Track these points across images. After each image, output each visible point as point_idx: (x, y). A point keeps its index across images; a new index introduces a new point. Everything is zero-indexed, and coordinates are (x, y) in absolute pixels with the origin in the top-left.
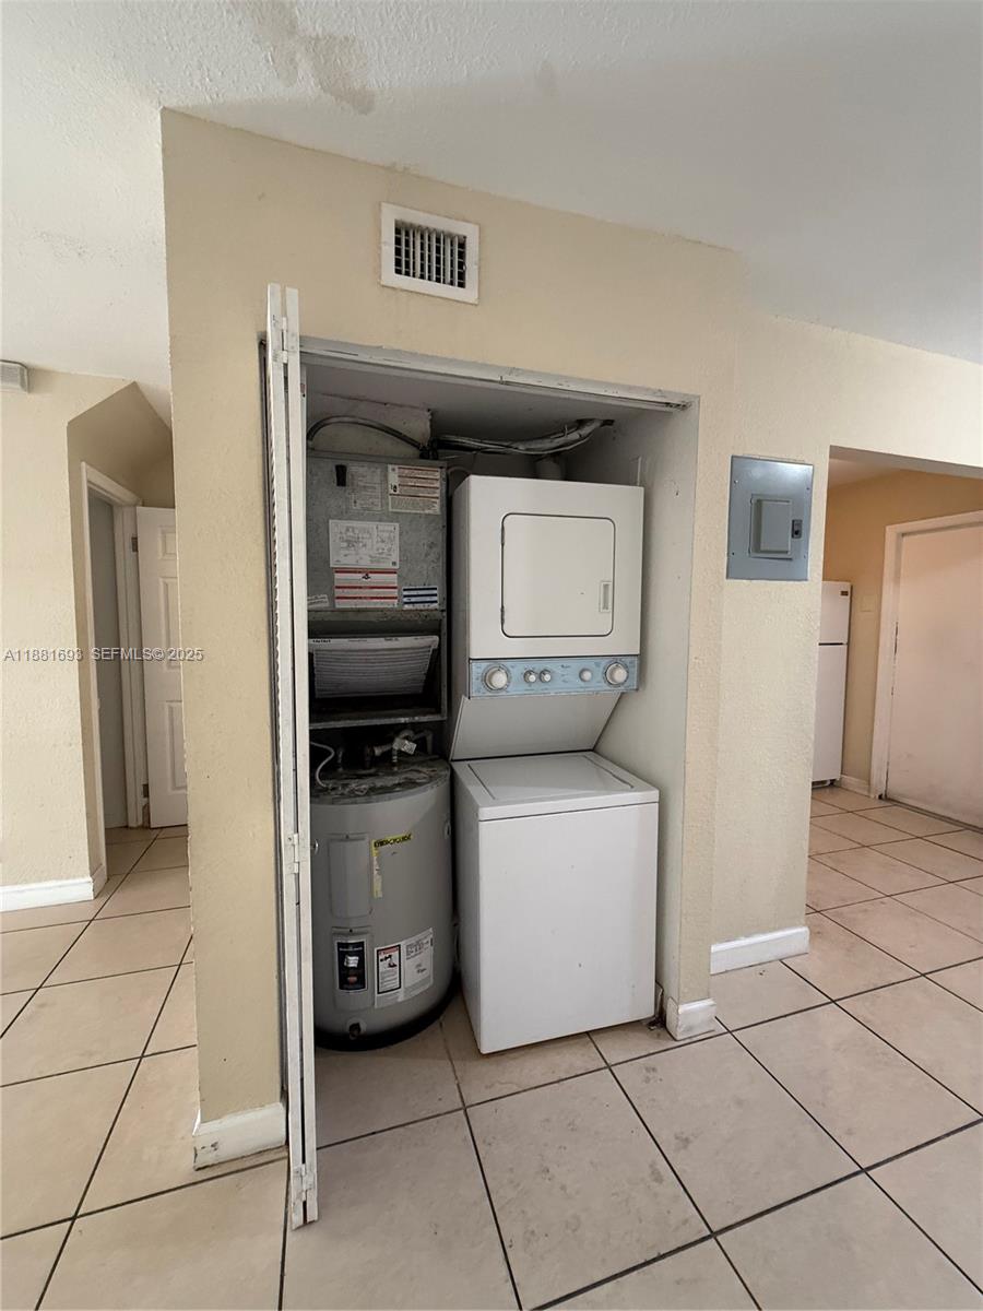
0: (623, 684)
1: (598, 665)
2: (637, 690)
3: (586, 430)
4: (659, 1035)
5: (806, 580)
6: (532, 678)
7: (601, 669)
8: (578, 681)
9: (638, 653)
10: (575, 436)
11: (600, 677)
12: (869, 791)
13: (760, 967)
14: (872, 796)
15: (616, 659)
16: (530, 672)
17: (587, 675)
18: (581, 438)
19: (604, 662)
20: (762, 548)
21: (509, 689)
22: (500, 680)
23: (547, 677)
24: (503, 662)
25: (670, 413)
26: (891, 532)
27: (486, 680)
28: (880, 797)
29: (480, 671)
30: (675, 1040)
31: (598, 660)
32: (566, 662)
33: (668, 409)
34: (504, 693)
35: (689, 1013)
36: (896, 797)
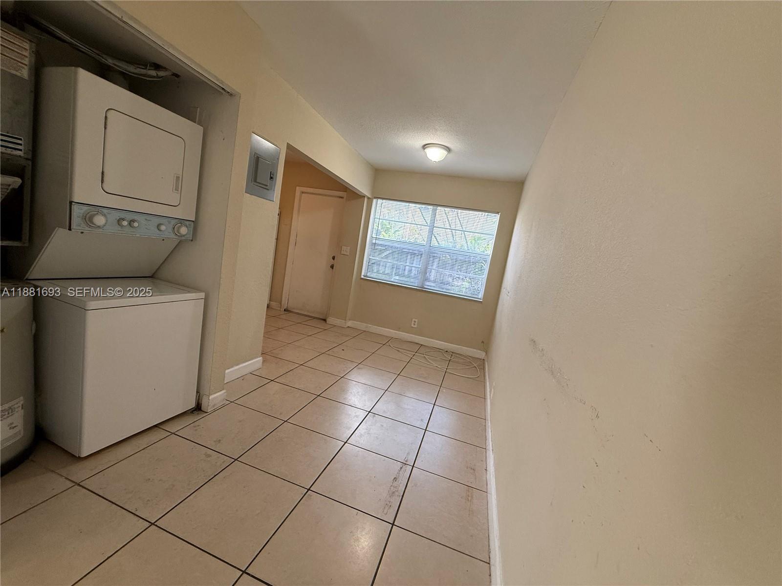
0: (184, 236)
1: (169, 222)
2: (192, 240)
3: (161, 73)
4: (198, 414)
5: (273, 201)
6: (125, 223)
7: (172, 226)
8: (156, 230)
9: (194, 220)
10: (153, 73)
11: (170, 230)
12: (281, 308)
13: (243, 377)
14: (282, 310)
15: (181, 221)
16: (123, 220)
17: (163, 228)
18: (158, 77)
19: (173, 222)
20: (258, 181)
21: (105, 228)
22: (100, 220)
23: (136, 224)
24: (100, 209)
25: (222, 93)
26: (299, 190)
27: (88, 220)
28: (285, 310)
29: (82, 212)
30: (207, 413)
31: (170, 220)
32: (149, 218)
33: (221, 90)
34: (101, 230)
35: (214, 398)
36: (290, 310)
